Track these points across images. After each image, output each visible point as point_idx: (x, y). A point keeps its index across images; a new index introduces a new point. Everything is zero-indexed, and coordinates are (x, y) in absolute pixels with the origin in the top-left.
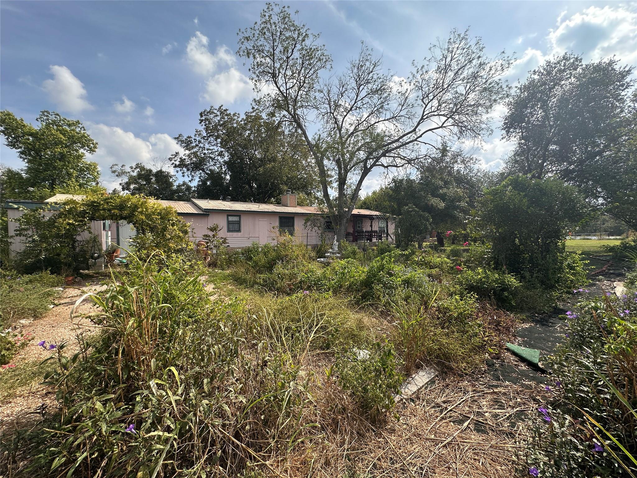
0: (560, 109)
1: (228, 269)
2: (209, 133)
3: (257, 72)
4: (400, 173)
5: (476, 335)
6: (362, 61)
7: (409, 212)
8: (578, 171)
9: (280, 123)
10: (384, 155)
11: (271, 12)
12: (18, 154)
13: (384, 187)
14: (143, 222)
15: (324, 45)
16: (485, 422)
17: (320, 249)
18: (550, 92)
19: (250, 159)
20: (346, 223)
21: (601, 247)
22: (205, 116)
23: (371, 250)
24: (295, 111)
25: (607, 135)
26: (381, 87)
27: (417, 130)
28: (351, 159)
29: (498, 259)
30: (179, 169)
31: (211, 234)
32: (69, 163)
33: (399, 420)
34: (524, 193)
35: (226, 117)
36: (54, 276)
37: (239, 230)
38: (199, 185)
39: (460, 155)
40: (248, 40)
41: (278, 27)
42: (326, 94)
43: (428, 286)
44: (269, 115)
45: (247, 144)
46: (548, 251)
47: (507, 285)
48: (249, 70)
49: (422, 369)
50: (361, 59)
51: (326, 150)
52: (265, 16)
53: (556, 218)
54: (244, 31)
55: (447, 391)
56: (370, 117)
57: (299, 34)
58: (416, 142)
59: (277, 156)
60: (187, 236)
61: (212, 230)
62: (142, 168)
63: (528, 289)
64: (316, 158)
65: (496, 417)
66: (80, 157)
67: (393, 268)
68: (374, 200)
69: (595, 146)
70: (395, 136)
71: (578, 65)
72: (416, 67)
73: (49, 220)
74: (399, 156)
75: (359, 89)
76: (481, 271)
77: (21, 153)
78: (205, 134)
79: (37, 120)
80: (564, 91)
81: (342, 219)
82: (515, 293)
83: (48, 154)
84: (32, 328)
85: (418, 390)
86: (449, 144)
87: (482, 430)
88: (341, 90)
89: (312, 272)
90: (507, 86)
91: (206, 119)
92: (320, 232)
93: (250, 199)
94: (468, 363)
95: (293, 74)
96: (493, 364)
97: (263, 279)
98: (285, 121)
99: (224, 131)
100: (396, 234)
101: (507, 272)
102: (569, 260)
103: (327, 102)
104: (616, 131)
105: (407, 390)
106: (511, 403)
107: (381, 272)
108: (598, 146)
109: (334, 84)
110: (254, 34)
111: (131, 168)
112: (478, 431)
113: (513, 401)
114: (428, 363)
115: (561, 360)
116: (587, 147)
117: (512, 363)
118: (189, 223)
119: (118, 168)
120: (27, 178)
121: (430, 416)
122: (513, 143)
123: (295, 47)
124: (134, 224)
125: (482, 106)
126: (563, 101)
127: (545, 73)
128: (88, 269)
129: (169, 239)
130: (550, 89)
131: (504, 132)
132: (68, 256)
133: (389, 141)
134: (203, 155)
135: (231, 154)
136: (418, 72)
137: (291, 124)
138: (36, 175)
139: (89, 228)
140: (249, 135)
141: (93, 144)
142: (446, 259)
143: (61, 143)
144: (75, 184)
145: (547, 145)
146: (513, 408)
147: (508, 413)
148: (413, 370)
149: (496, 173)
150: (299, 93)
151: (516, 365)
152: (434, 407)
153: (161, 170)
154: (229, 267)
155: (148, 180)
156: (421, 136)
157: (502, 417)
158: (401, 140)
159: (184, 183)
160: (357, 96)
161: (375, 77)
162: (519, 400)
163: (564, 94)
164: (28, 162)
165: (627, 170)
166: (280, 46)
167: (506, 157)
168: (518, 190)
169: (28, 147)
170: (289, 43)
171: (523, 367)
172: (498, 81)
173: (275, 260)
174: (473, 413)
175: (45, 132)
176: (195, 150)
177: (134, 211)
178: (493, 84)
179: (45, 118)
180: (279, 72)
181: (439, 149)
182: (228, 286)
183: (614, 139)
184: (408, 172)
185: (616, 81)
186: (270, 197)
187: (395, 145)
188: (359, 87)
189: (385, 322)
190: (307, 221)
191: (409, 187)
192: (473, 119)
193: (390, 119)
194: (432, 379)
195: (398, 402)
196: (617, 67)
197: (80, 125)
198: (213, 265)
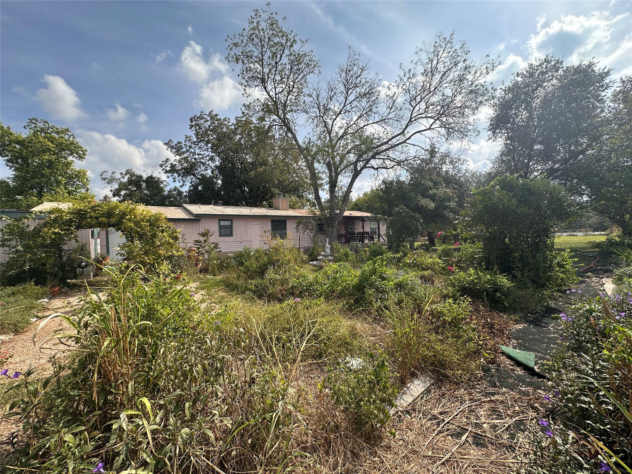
0: (543, 110)
1: (220, 275)
2: (199, 138)
3: (246, 77)
4: (390, 175)
5: (470, 340)
6: (350, 66)
7: (400, 213)
8: (563, 169)
9: (270, 127)
10: (373, 157)
11: (259, 19)
12: (5, 162)
13: (375, 189)
14: (131, 229)
15: (312, 51)
16: (484, 434)
17: (313, 252)
18: (534, 93)
19: (241, 164)
20: (338, 225)
21: (587, 243)
22: (195, 122)
23: (363, 252)
24: (284, 115)
25: (588, 135)
26: (369, 91)
27: (405, 132)
28: (341, 162)
29: (489, 259)
30: (170, 175)
31: (202, 239)
32: (57, 170)
33: (394, 436)
34: (513, 193)
35: (216, 122)
36: (38, 287)
37: (231, 235)
38: (190, 191)
39: (448, 156)
40: (236, 46)
41: (266, 33)
42: (315, 98)
43: (421, 289)
44: (259, 119)
45: (238, 148)
46: (538, 250)
47: (499, 286)
48: (239, 75)
49: (417, 377)
50: (349, 64)
51: (316, 153)
52: (253, 22)
53: (544, 217)
54: (232, 37)
55: (444, 401)
56: (359, 120)
57: (287, 39)
58: (405, 144)
59: (268, 160)
60: (177, 242)
61: (203, 235)
62: (133, 175)
63: (520, 289)
64: (307, 161)
65: (495, 428)
66: (68, 164)
67: (385, 271)
68: (365, 201)
69: (578, 145)
70: (384, 139)
71: (559, 67)
72: (404, 70)
73: (34, 230)
74: (389, 158)
75: (347, 93)
76: (473, 271)
77: (8, 161)
78: (195, 140)
79: (25, 127)
80: (547, 92)
81: (334, 221)
82: (507, 293)
83: (35, 162)
84: (11, 344)
85: (413, 401)
86: (437, 145)
87: (481, 443)
88: (330, 94)
89: (304, 277)
90: (492, 88)
91: (197, 125)
92: (312, 235)
93: (242, 203)
94: (463, 370)
95: (282, 79)
96: (489, 370)
97: (255, 285)
98: (275, 125)
99: (215, 136)
100: (388, 235)
101: (498, 272)
102: (559, 259)
103: (316, 106)
104: (597, 130)
105: (402, 401)
106: (509, 412)
107: (374, 276)
108: (581, 145)
109: (323, 88)
110: (242, 40)
111: (121, 174)
112: (477, 445)
113: (512, 409)
114: (423, 371)
115: (559, 368)
116: (570, 147)
117: (508, 367)
118: (180, 229)
119: (108, 175)
120: (14, 186)
121: (427, 429)
122: (499, 143)
123: (283, 52)
124: (122, 231)
125: (469, 108)
126: (546, 101)
127: (528, 75)
128: (76, 278)
129: (158, 246)
130: (533, 91)
131: (490, 133)
132: (54, 265)
133: (378, 144)
134: (193, 161)
135: (222, 159)
136: (405, 76)
137: (281, 128)
138: (23, 183)
139: (76, 236)
140: (240, 139)
141: (82, 151)
142: (437, 259)
143: (49, 150)
144: (64, 191)
145: (533, 145)
146: (511, 417)
147: (507, 423)
148: (408, 378)
149: (484, 173)
150: (289, 98)
151: (512, 369)
152: (430, 419)
153: (151, 176)
154: (220, 272)
155: (139, 186)
156: (409, 138)
157: (501, 428)
158: (390, 142)
159: (175, 189)
160: (346, 100)
161: (363, 81)
162: (517, 408)
163: (547, 95)
164: (15, 170)
165: (609, 168)
166: (268, 51)
167: (493, 157)
168: (506, 190)
169: (15, 155)
170: (277, 49)
171: (519, 371)
172: (483, 84)
173: (266, 265)
174: (470, 425)
175: (32, 140)
176: (185, 155)
177: (122, 218)
178: (479, 86)
179: (33, 125)
180: (268, 77)
181: (428, 150)
182: (220, 293)
183: (595, 138)
184: (398, 174)
185: (596, 82)
186: (261, 201)
187: (384, 147)
188: (348, 91)
189: (379, 328)
190: (299, 224)
191: (399, 188)
192: (461, 121)
193: (379, 121)
194: (427, 388)
195: (394, 415)
196: (596, 69)
197: (69, 133)
198: (205, 270)
